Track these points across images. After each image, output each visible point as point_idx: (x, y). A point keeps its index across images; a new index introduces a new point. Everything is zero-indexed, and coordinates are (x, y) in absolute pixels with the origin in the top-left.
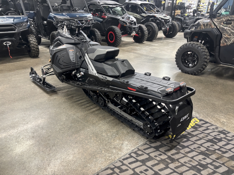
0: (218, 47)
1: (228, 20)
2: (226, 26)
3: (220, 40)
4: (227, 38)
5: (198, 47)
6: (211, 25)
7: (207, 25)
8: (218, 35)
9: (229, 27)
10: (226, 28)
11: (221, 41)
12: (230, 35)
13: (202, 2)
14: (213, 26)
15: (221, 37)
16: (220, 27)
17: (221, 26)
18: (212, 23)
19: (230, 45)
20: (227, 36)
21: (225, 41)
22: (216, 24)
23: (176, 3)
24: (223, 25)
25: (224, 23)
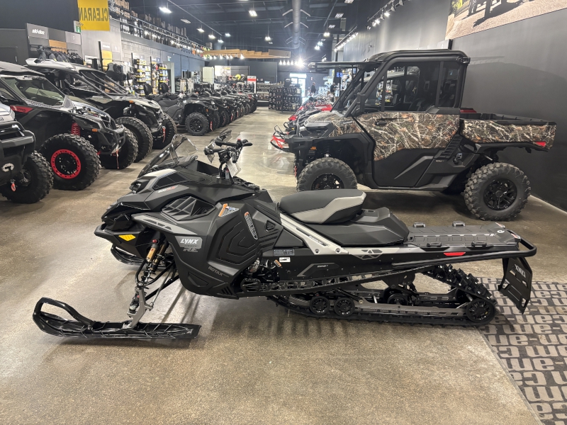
0: (370, 163)
1: (382, 119)
2: (380, 129)
3: (373, 150)
4: (384, 148)
5: (340, 167)
6: (354, 129)
7: (348, 128)
8: (369, 143)
9: (385, 130)
10: (380, 132)
11: (375, 153)
12: (388, 142)
13: (140, 63)
14: (359, 130)
15: (375, 145)
16: (371, 131)
17: (373, 129)
18: (356, 124)
19: (388, 157)
20: (383, 144)
21: (381, 152)
22: (365, 126)
23: (102, 66)
24: (375, 128)
25: (376, 125)
